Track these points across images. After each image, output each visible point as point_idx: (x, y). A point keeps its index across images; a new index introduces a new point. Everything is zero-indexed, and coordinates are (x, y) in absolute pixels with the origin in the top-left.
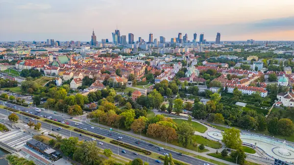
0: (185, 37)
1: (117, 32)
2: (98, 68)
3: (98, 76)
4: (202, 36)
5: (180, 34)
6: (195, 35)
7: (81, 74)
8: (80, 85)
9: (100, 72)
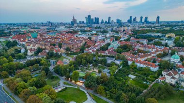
0: (135, 19)
1: (89, 16)
2: (49, 42)
3: (47, 47)
4: (146, 18)
5: (131, 17)
6: (141, 18)
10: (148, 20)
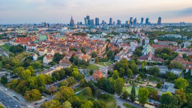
0: (135, 20)
1: (88, 17)
2: (67, 46)
3: (67, 52)
4: (147, 20)
5: (131, 18)
6: (142, 19)
7: (53, 51)
8: (51, 60)
9: (68, 50)
10: (149, 21)
